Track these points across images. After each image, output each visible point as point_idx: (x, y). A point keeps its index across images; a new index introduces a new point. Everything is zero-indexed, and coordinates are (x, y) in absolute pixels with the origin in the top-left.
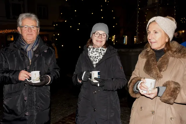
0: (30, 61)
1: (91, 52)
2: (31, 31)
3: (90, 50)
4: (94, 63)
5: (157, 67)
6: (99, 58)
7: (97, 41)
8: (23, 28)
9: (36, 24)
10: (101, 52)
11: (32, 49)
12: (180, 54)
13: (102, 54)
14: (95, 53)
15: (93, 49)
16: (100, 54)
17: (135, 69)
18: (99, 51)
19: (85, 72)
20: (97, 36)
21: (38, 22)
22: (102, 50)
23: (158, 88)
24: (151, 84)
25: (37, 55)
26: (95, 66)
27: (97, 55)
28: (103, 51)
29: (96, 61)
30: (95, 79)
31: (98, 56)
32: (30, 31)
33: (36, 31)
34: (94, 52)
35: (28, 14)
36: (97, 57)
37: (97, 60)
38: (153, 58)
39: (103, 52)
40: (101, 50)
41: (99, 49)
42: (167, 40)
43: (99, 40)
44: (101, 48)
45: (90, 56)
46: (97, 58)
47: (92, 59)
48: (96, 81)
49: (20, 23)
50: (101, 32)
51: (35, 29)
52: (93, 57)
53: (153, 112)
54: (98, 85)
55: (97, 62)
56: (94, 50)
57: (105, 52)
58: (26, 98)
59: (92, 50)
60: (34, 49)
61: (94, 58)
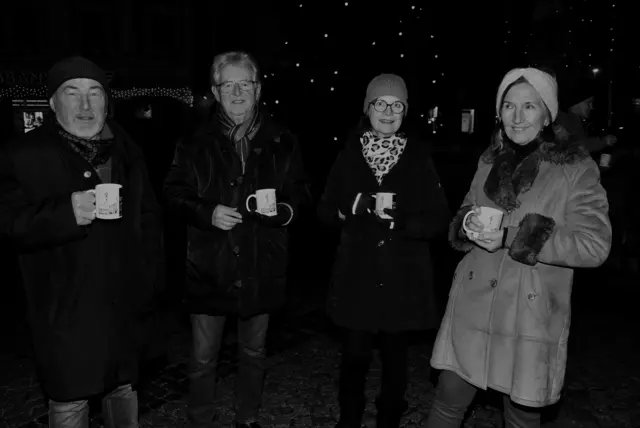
0: (244, 164)
1: (370, 147)
2: (240, 94)
3: (368, 141)
4: (379, 173)
5: (510, 184)
6: (390, 162)
7: (382, 121)
8: (223, 88)
9: (251, 77)
10: (394, 148)
11: (246, 135)
12: (562, 155)
13: (397, 152)
14: (382, 150)
15: (375, 140)
16: (394, 152)
17: (471, 189)
18: (391, 145)
19: (359, 195)
20: (381, 108)
21: (255, 70)
22: (396, 142)
23: (506, 230)
24: (491, 219)
25: (258, 151)
26: (380, 181)
27: (385, 156)
28: (400, 144)
29: (385, 169)
30: (387, 211)
31: (388, 158)
32: (238, 93)
33: (252, 92)
34: (379, 147)
35: (232, 54)
36: (385, 161)
37: (387, 166)
38: (505, 163)
39: (399, 148)
40: (394, 142)
41: (391, 140)
42: (547, 123)
43: (388, 118)
44: (394, 137)
45: (369, 158)
46: (387, 163)
47: (373, 165)
48: (387, 217)
49: (217, 76)
50: (390, 99)
51: (250, 87)
52: (377, 159)
53: (494, 284)
54: (392, 227)
55: (386, 172)
56: (379, 143)
57: (403, 147)
58: (236, 250)
59: (372, 141)
60: (251, 137)
61: (379, 161)
